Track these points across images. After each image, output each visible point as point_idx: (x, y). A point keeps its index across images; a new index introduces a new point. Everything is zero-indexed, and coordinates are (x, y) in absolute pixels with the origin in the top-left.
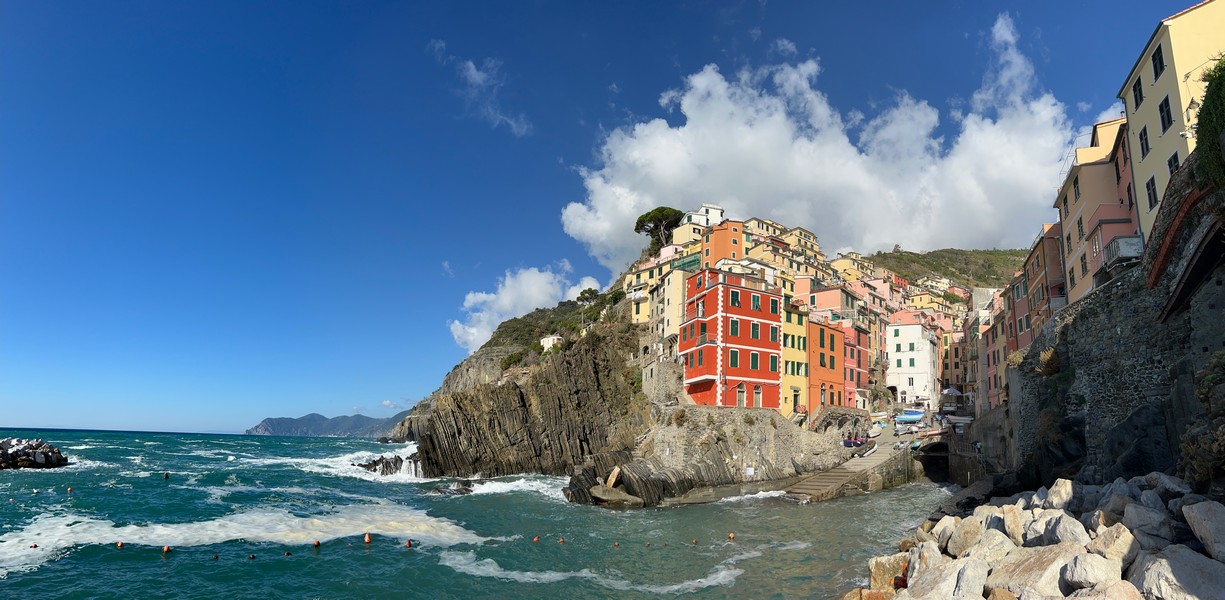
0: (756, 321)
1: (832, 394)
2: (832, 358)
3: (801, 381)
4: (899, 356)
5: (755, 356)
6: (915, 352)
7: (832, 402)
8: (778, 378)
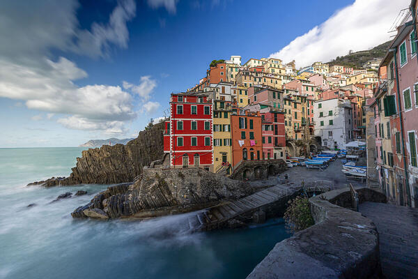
0: (194, 120)
1: (252, 154)
2: (252, 134)
3: (227, 149)
4: (322, 119)
5: (194, 139)
6: (333, 116)
7: (252, 158)
8: (211, 149)
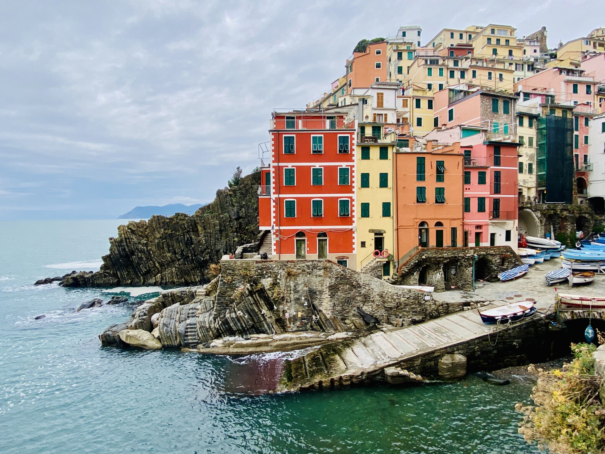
0: (317, 165)
1: (439, 234)
2: (440, 192)
3: (385, 223)
5: (317, 204)
7: (440, 243)
8: (351, 223)
